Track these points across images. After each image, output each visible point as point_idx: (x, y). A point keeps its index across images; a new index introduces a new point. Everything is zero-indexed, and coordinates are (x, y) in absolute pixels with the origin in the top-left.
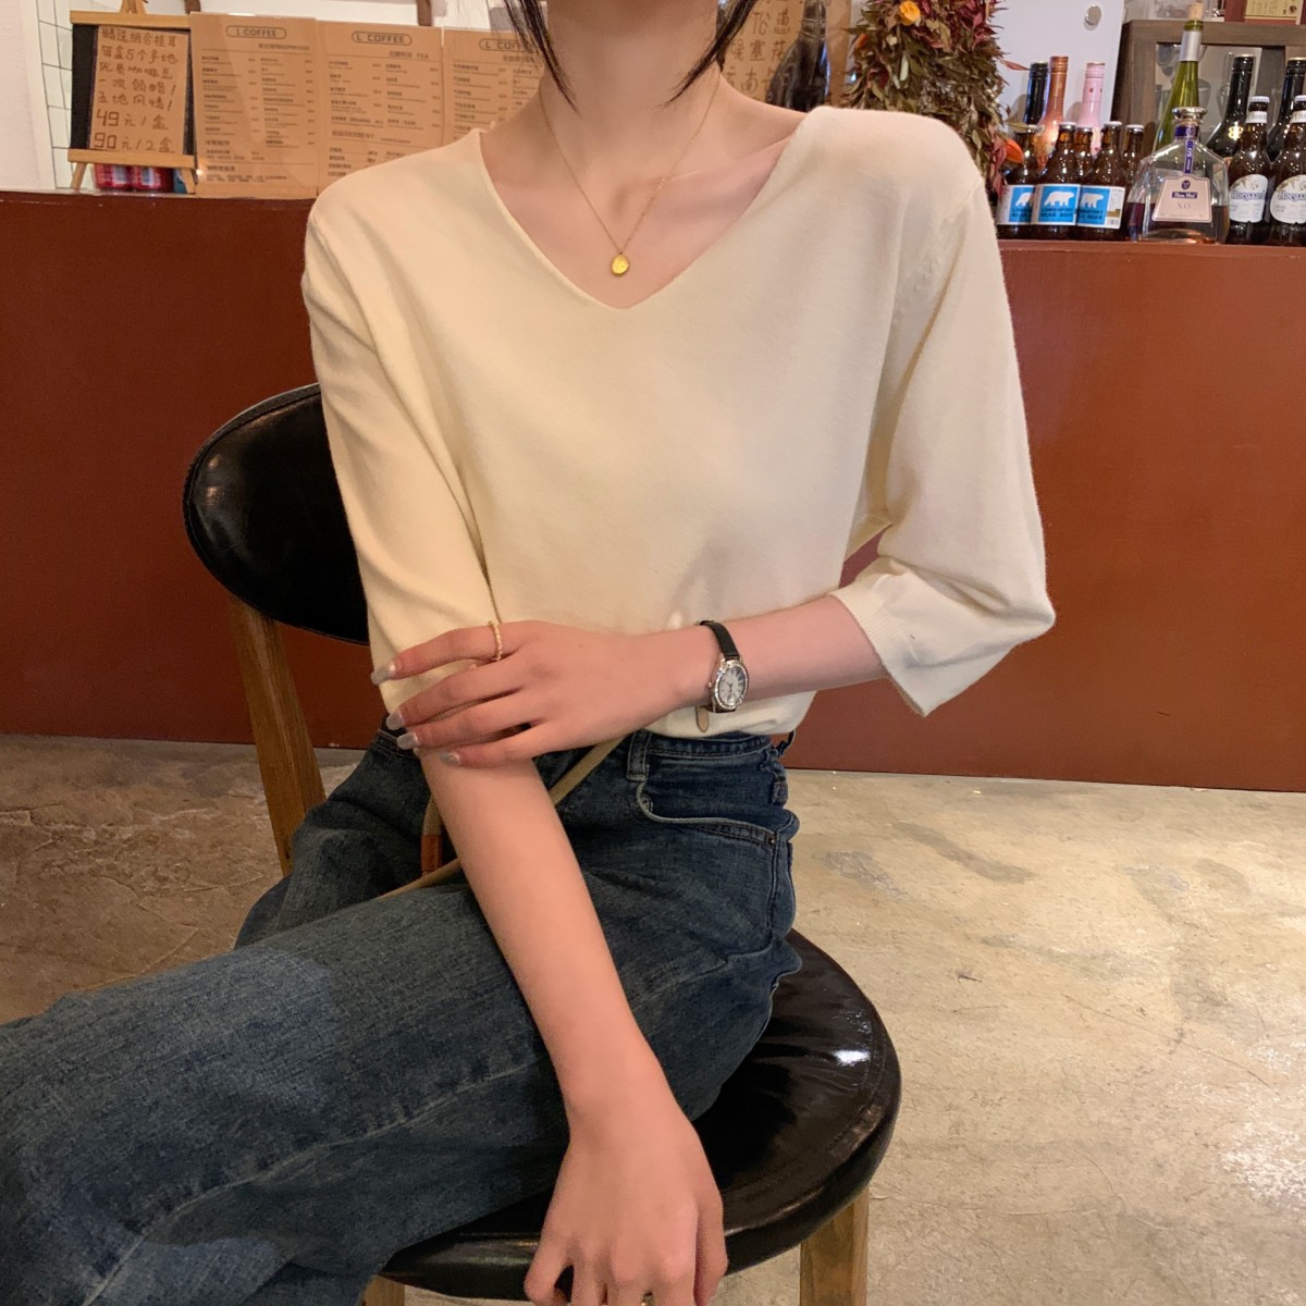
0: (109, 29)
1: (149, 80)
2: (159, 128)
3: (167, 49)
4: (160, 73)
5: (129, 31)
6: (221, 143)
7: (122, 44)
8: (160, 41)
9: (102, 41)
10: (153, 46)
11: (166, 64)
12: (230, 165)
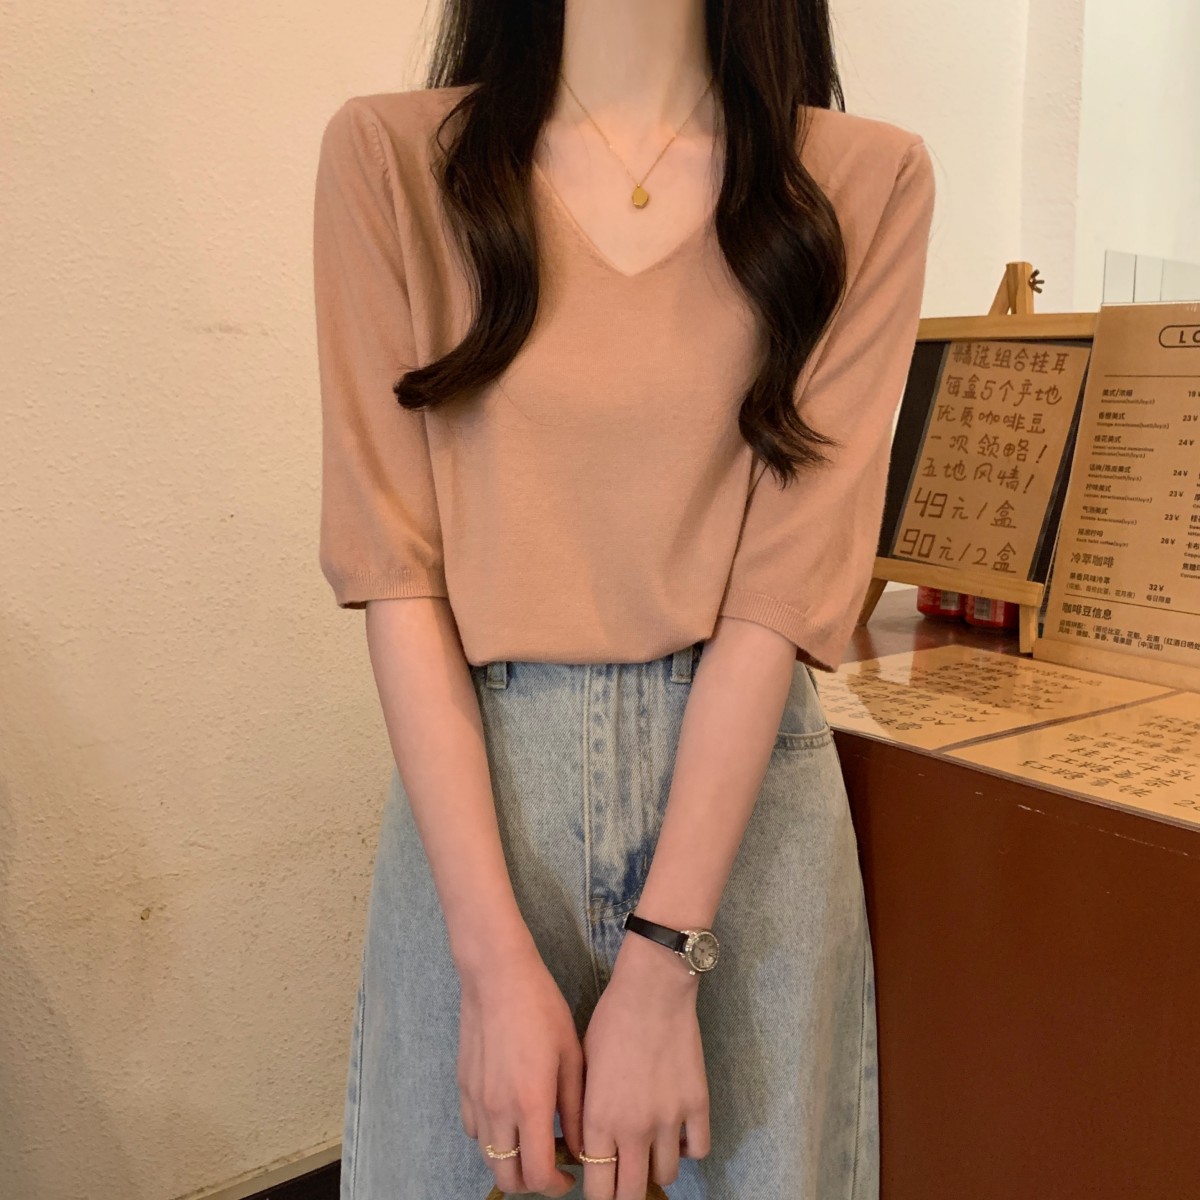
0: (965, 346)
1: (1007, 435)
2: (1003, 525)
3: (1050, 378)
4: (1028, 423)
5: (994, 347)
6: (1098, 561)
7: (979, 371)
8: (1039, 363)
9: (951, 367)
10: (1027, 373)
11: (1042, 407)
12: (1103, 606)
